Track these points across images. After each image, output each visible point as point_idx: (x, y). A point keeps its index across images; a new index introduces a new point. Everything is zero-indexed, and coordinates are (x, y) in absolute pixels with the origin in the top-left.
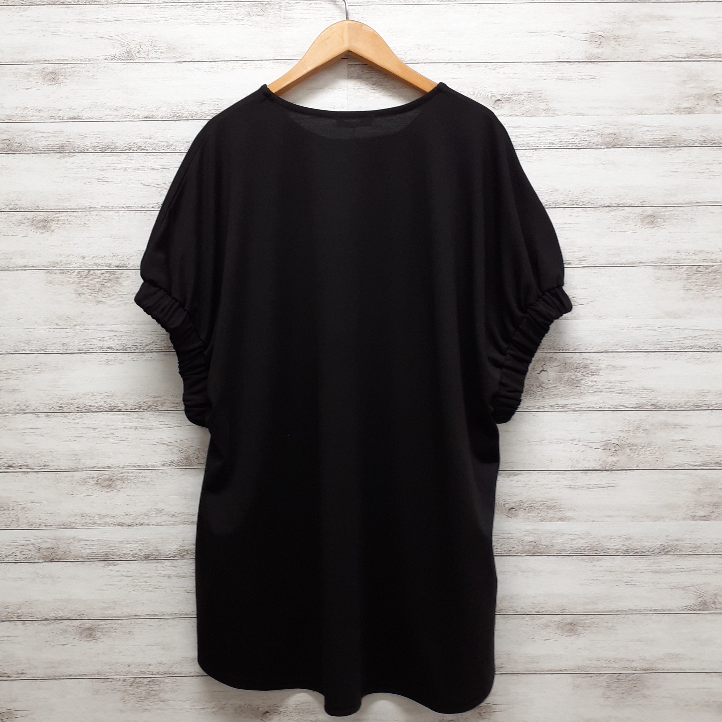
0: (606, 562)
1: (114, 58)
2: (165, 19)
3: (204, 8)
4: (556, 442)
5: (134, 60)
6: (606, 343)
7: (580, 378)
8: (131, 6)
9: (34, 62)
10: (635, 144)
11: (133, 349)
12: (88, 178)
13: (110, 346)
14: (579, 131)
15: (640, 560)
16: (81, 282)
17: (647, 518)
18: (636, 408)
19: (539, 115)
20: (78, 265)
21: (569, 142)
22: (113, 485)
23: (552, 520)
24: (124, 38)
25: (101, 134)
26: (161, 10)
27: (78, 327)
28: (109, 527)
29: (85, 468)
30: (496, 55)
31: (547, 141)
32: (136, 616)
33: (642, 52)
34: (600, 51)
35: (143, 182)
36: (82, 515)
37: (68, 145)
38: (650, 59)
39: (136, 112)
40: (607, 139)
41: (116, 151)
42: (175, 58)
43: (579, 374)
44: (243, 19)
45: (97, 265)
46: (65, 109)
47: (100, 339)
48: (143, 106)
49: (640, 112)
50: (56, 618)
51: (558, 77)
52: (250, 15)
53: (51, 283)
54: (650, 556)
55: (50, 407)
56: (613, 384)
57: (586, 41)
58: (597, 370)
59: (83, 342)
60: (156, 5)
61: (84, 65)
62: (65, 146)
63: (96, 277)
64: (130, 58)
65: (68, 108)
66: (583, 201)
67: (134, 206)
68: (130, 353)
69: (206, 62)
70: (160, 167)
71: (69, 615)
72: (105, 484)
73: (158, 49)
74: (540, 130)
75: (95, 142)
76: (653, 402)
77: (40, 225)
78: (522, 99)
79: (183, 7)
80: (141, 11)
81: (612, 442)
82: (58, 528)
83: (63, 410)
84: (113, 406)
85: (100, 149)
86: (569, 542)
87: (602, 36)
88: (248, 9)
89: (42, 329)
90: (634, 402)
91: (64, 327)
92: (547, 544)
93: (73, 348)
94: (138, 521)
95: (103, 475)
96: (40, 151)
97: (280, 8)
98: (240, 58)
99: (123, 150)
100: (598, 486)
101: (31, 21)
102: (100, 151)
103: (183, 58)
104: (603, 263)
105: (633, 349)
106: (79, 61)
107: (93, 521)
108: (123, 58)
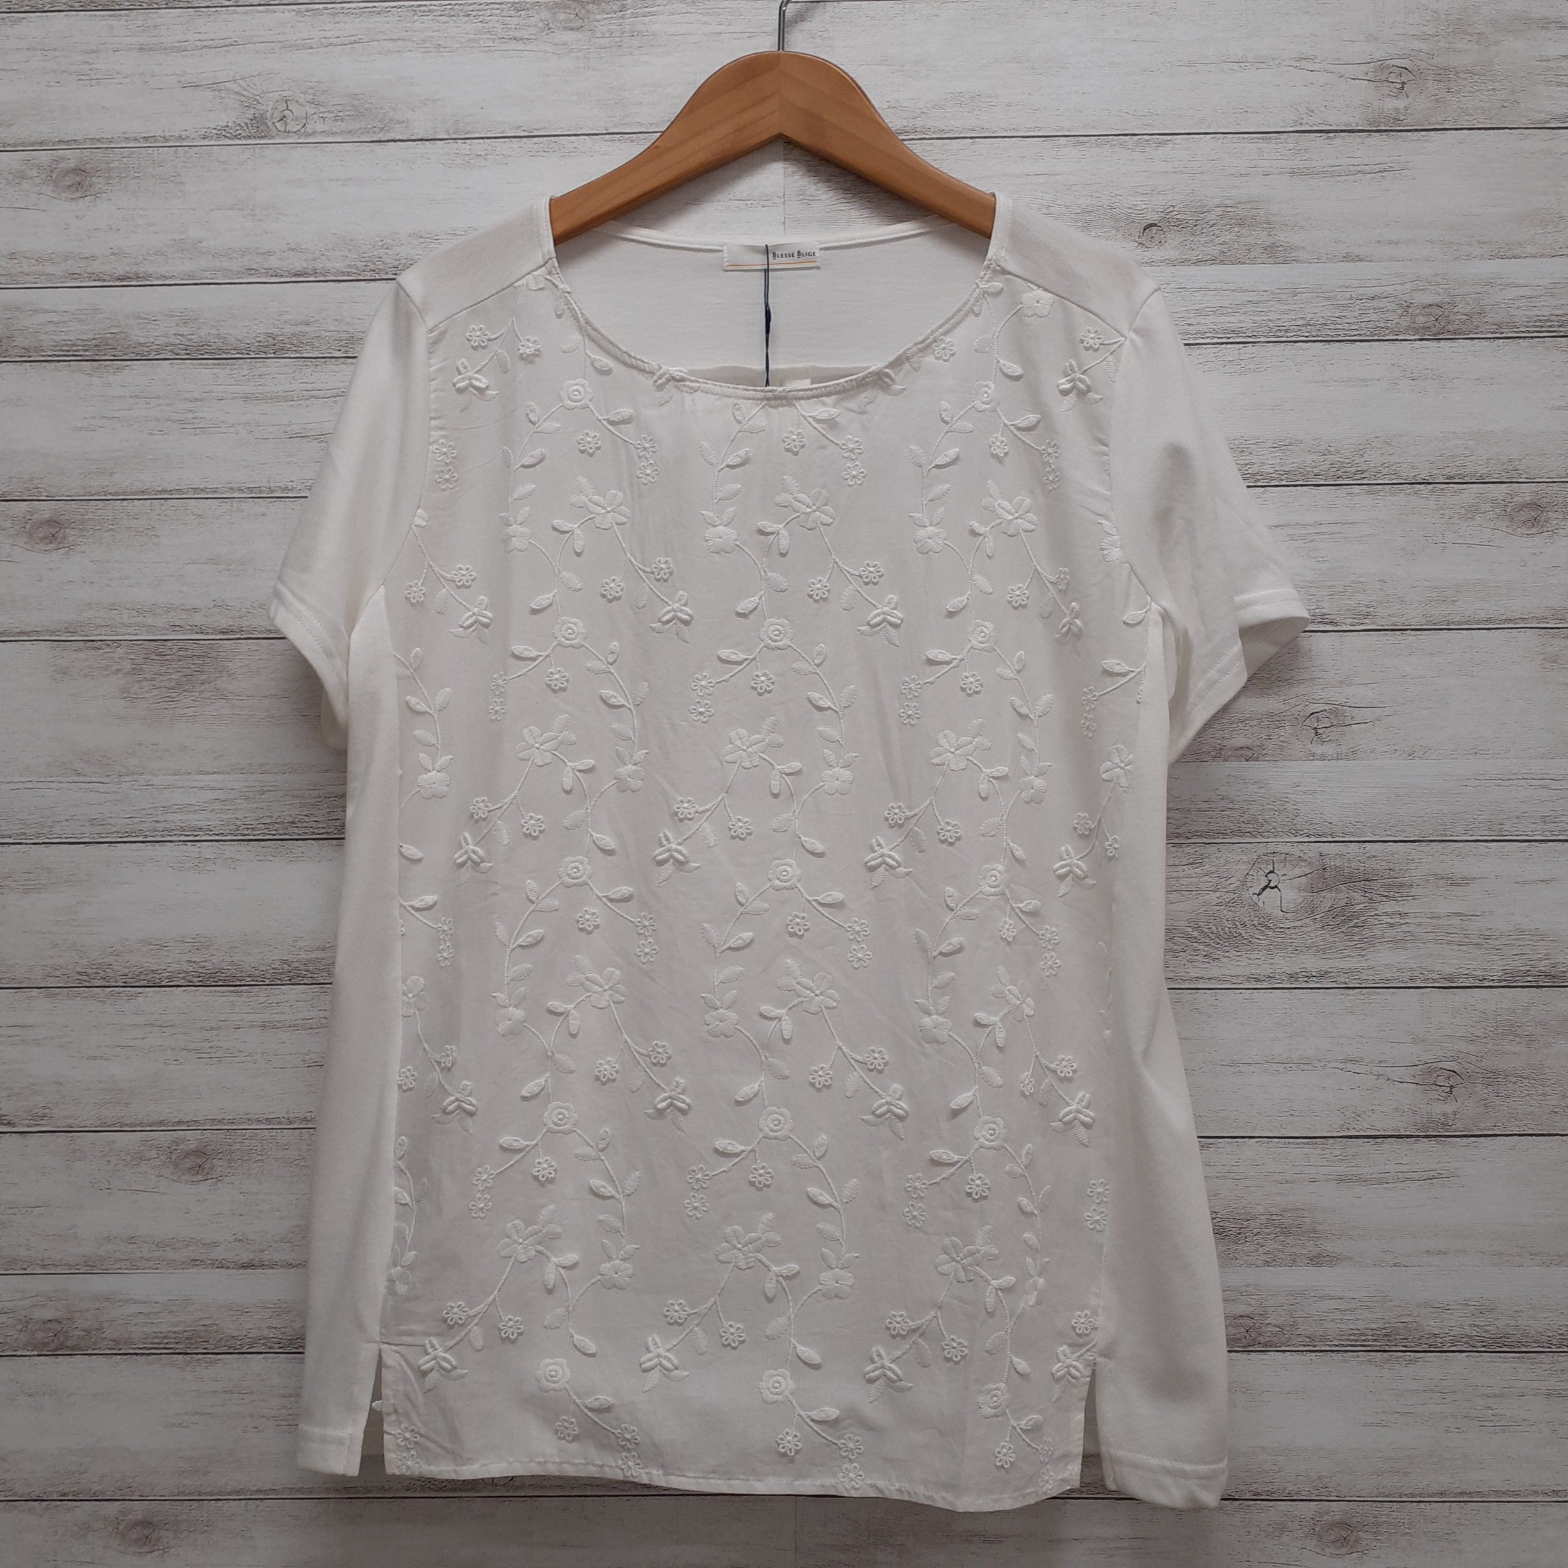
0: (1430, 1368)
1: (224, 133)
2: (347, 40)
3: (439, 13)
4: (1302, 1066)
5: (273, 137)
6: (1425, 819)
7: (1361, 906)
8: (267, 12)
9: (33, 144)
10: (1492, 331)
11: (259, 832)
12: (158, 420)
13: (202, 824)
14: (1351, 298)
15: (1514, 1365)
16: (136, 670)
17: (1532, 1257)
18: (1500, 981)
19: (1253, 261)
20: (131, 630)
21: (1326, 324)
22: (207, 1166)
23: (1293, 1261)
24: (248, 86)
25: (191, 314)
26: (337, 19)
27: (127, 778)
28: (194, 1270)
29: (140, 1124)
30: (1145, 116)
31: (1271, 325)
32: (259, 1491)
33: (1504, 107)
34: (1400, 104)
35: (288, 429)
36: (131, 1240)
37: (110, 341)
38: (1524, 122)
39: (273, 262)
40: (1421, 319)
41: (224, 356)
42: (368, 132)
43: (1357, 896)
44: (532, 37)
45: (175, 627)
46: (107, 256)
47: (181, 807)
48: (292, 246)
49: (1502, 250)
50: (64, 1495)
51: (1299, 169)
52: (549, 29)
53: (65, 671)
54: (1543, 1356)
55: (58, 973)
56: (1441, 922)
57: (1367, 82)
58: (1402, 885)
59: (139, 816)
60: (326, 9)
61: (151, 152)
62: (104, 345)
63: (174, 657)
64: (263, 134)
65: (113, 254)
66: (1364, 467)
67: (267, 485)
68: (253, 843)
69: (444, 142)
70: (329, 393)
71: (96, 1488)
72: (188, 1163)
73: (329, 111)
74: (1255, 298)
75: (175, 334)
76: (1544, 965)
77: (42, 533)
78: (1211, 223)
79: (390, 11)
80: (289, 22)
81: (1440, 1065)
82: (73, 1270)
83: (89, 982)
84: (208, 972)
85: (186, 350)
86: (1337, 1316)
87: (1405, 68)
88: (545, 15)
89: (40, 785)
90: (1496, 966)
91: (95, 780)
92: (1280, 1321)
93: (114, 829)
94: (266, 1257)
95: (183, 1140)
96: (44, 356)
97: (621, 11)
98: (524, 131)
99: (242, 354)
100: (1407, 1175)
101: (28, 49)
102: (188, 354)
103: (388, 131)
104: (1415, 623)
105: (1493, 833)
106: (140, 142)
107: (158, 1254)
108: (245, 134)
